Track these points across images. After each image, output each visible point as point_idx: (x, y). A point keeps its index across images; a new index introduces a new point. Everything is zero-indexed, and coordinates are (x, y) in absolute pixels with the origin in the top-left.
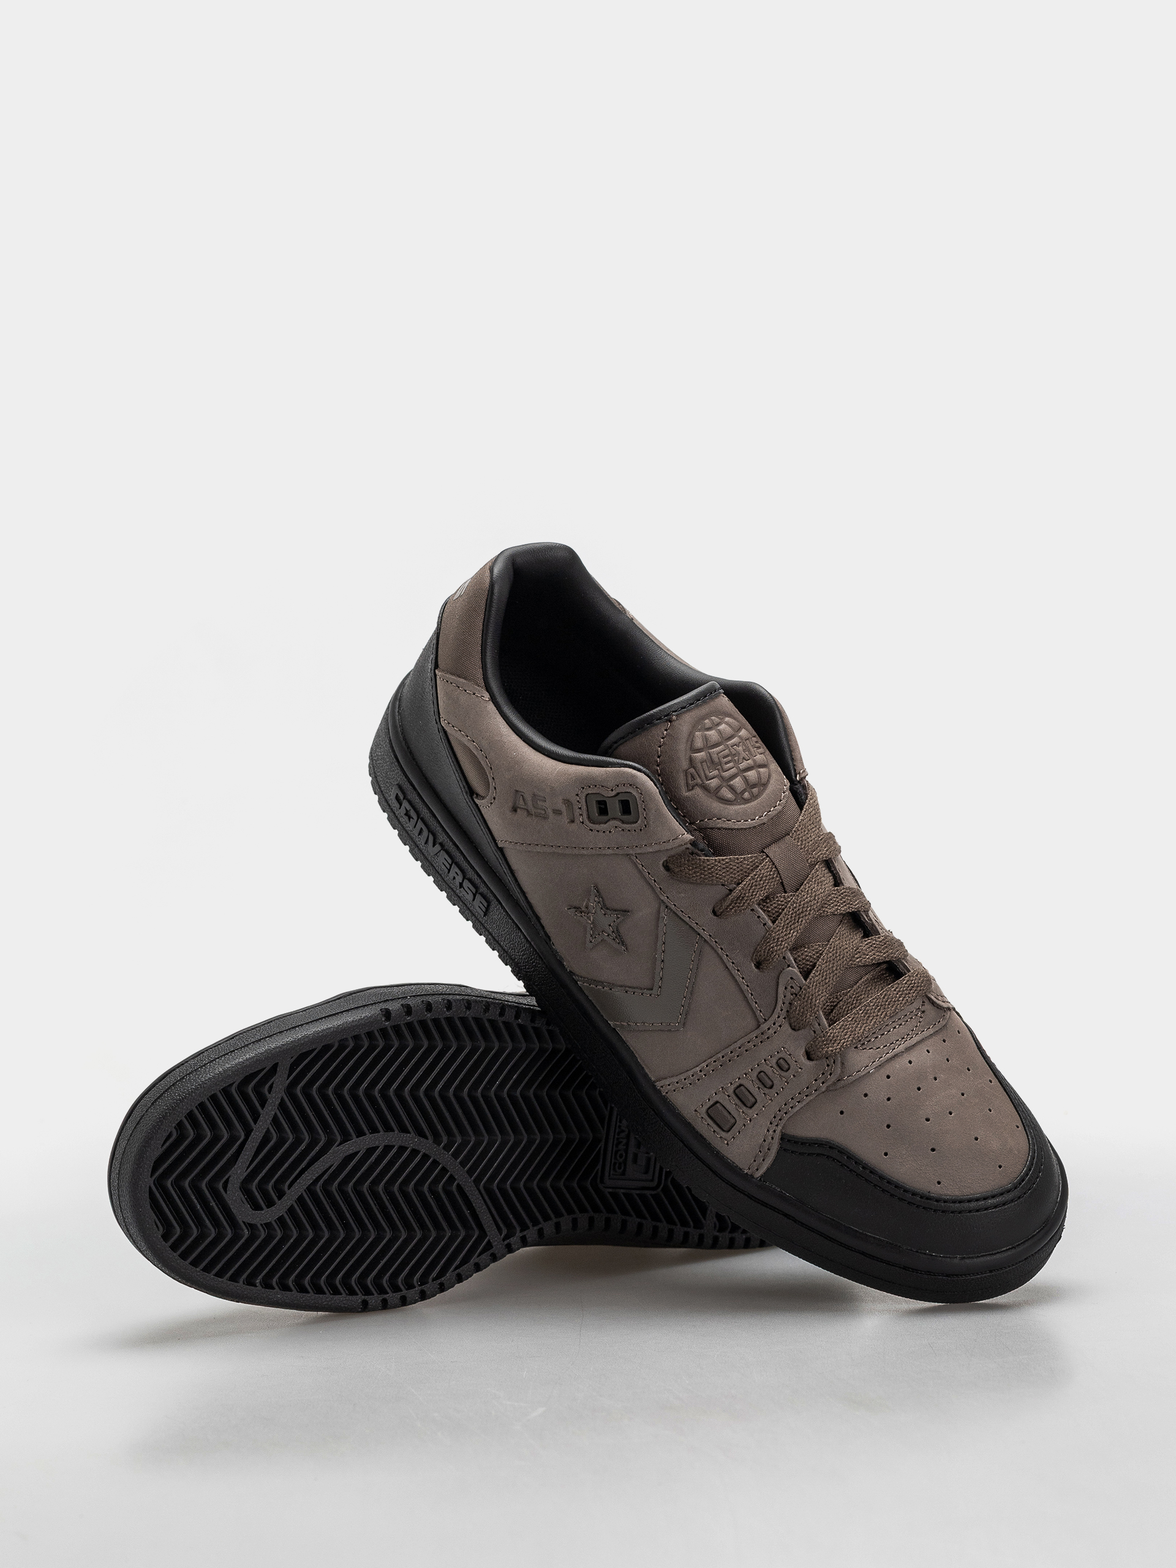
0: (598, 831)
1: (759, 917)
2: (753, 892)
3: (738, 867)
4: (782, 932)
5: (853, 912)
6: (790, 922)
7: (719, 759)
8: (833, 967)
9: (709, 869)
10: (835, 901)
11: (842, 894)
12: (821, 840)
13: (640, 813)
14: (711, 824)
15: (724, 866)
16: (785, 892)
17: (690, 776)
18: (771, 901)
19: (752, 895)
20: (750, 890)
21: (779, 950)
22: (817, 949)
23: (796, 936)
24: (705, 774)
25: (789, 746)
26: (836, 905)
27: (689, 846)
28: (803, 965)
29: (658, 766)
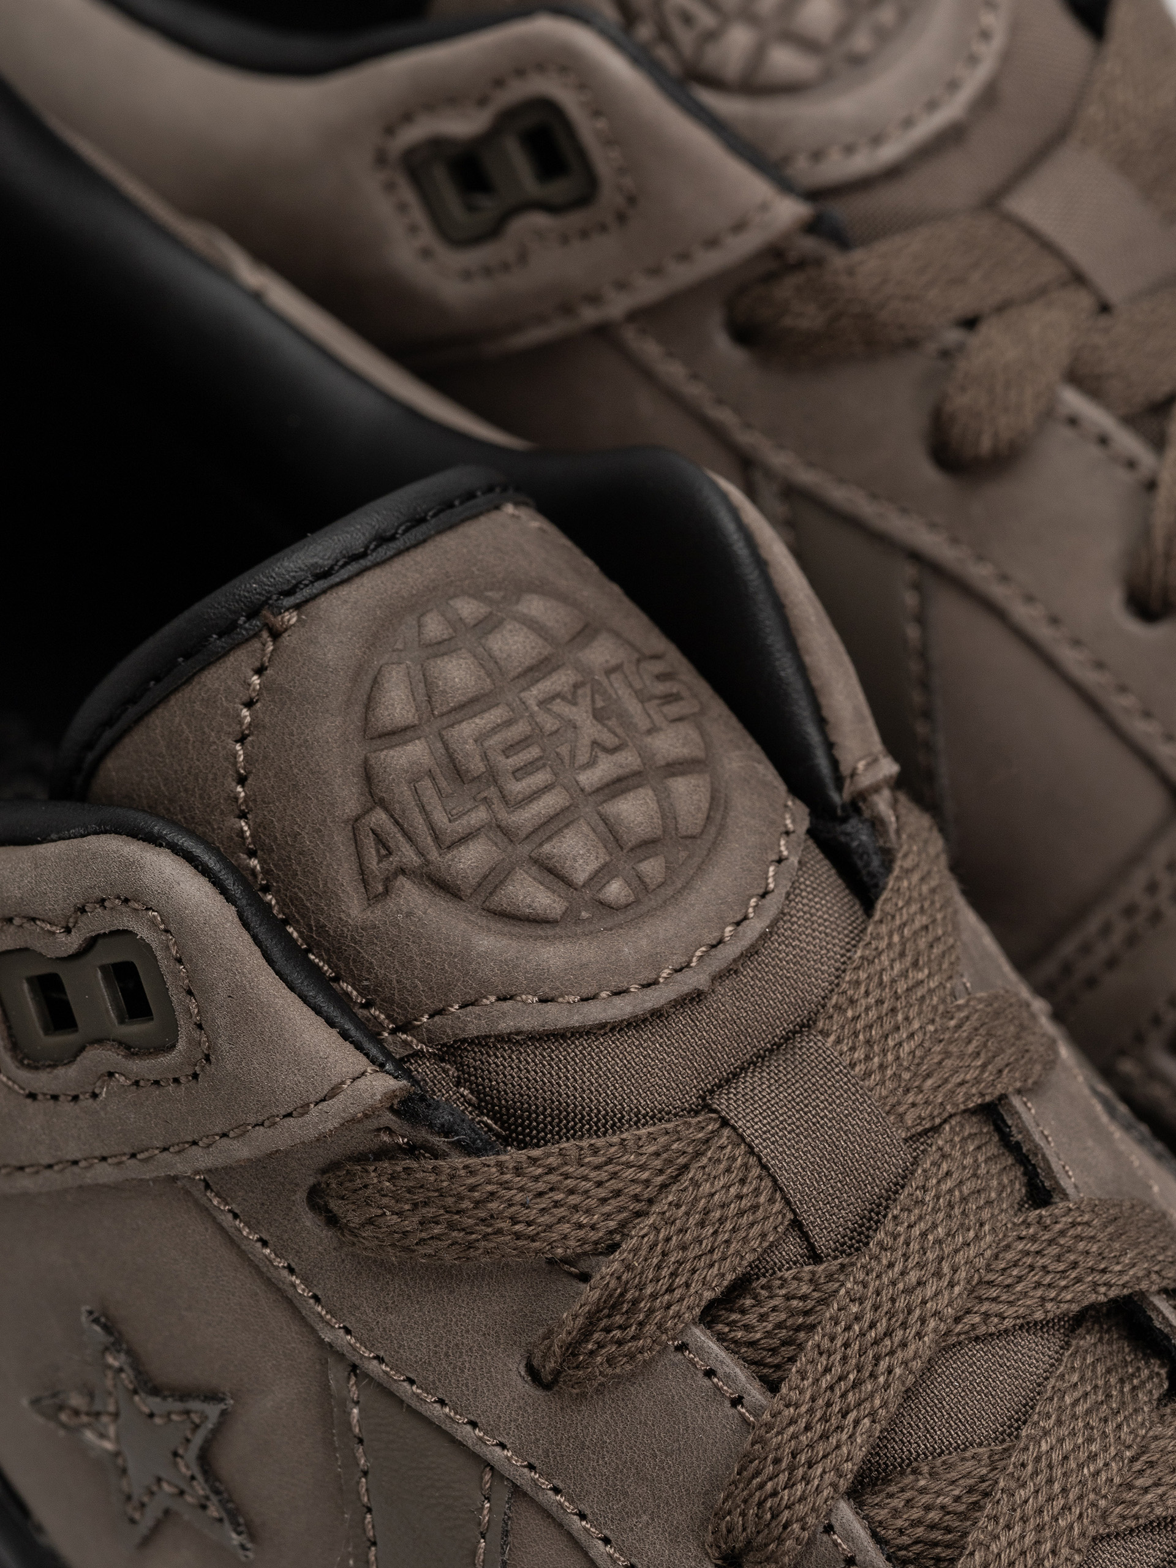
0: (55, 1098)
1: (710, 1373)
2: (674, 1275)
3: (599, 1184)
4: (808, 1428)
5: (1114, 1301)
6: (841, 1378)
7: (485, 757)
8: (1038, 1543)
9: (477, 1204)
10: (1032, 1267)
11: (1062, 1233)
12: (959, 1026)
13: (178, 1009)
14: (473, 1023)
15: (541, 1186)
16: (815, 1257)
17: (369, 842)
18: (759, 1303)
19: (670, 1290)
20: (659, 1267)
21: (800, 1500)
22: (968, 1475)
23: (870, 1431)
24: (432, 827)
25: (802, 669)
26: (1038, 1285)
27: (388, 1119)
28: (918, 1548)
29: (243, 816)
